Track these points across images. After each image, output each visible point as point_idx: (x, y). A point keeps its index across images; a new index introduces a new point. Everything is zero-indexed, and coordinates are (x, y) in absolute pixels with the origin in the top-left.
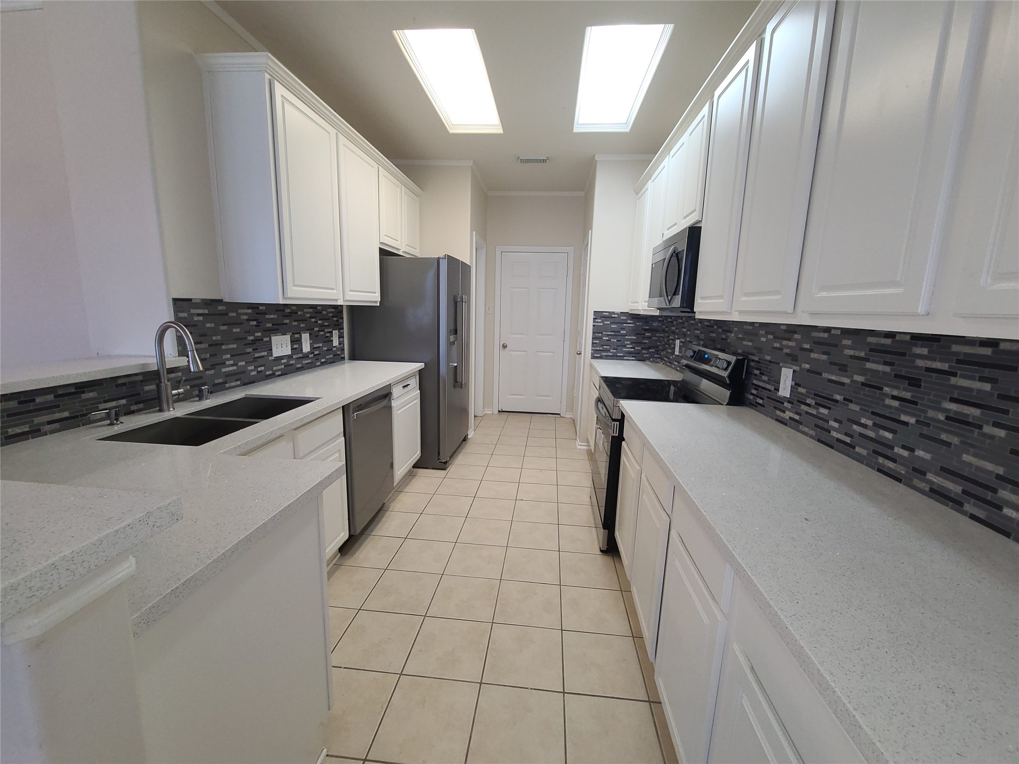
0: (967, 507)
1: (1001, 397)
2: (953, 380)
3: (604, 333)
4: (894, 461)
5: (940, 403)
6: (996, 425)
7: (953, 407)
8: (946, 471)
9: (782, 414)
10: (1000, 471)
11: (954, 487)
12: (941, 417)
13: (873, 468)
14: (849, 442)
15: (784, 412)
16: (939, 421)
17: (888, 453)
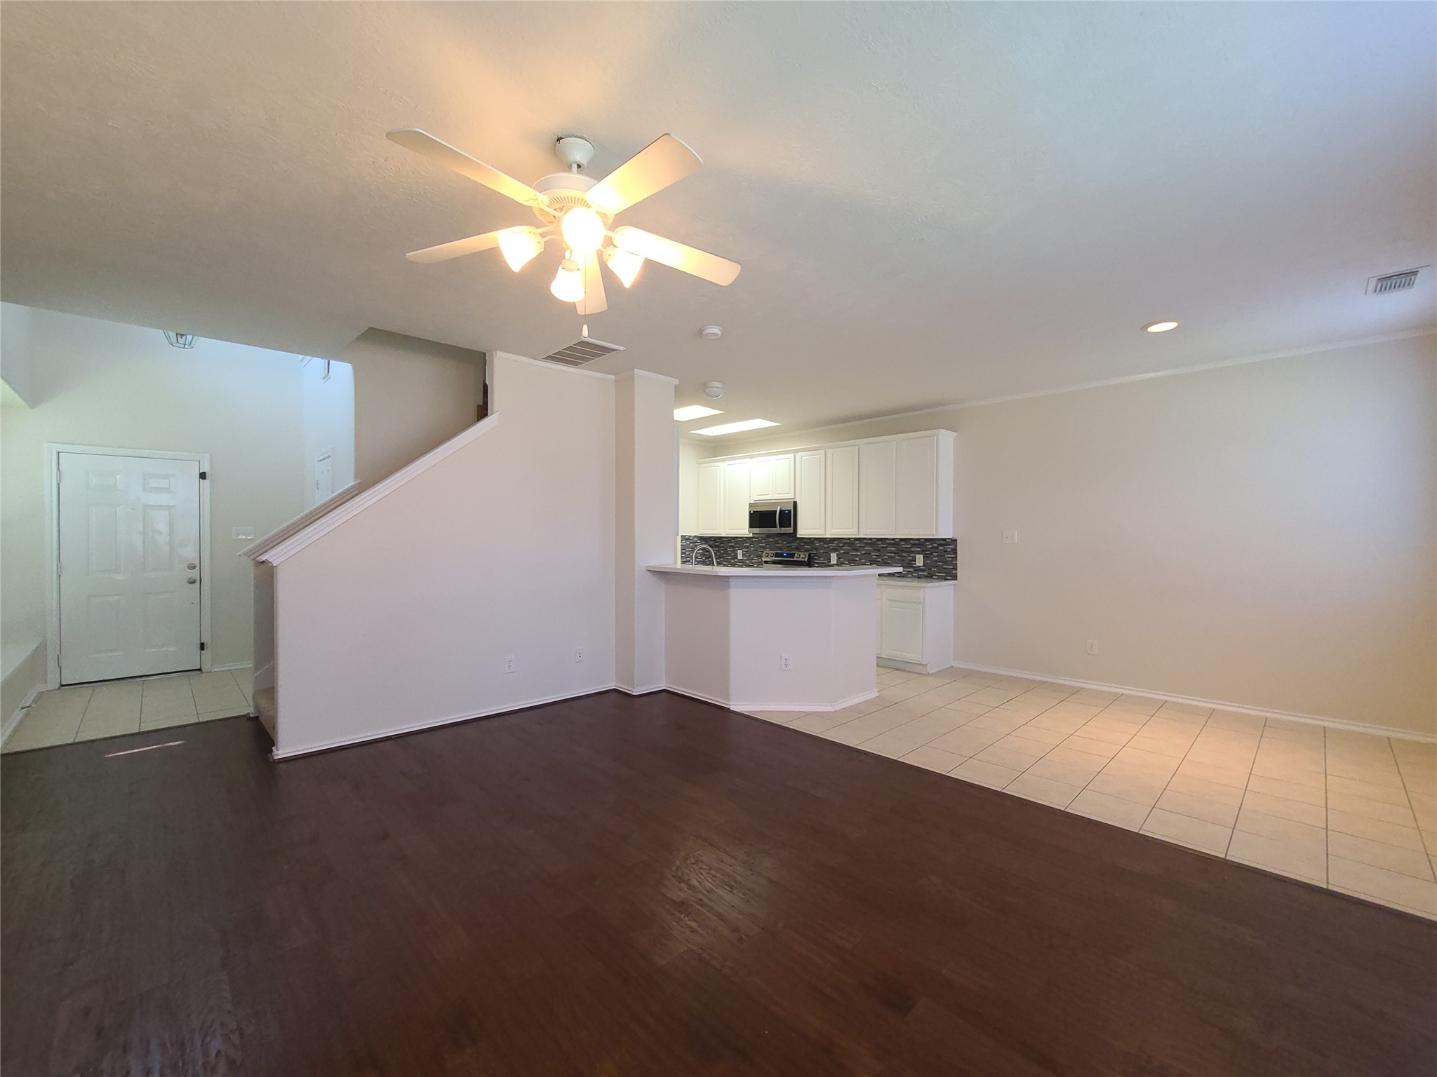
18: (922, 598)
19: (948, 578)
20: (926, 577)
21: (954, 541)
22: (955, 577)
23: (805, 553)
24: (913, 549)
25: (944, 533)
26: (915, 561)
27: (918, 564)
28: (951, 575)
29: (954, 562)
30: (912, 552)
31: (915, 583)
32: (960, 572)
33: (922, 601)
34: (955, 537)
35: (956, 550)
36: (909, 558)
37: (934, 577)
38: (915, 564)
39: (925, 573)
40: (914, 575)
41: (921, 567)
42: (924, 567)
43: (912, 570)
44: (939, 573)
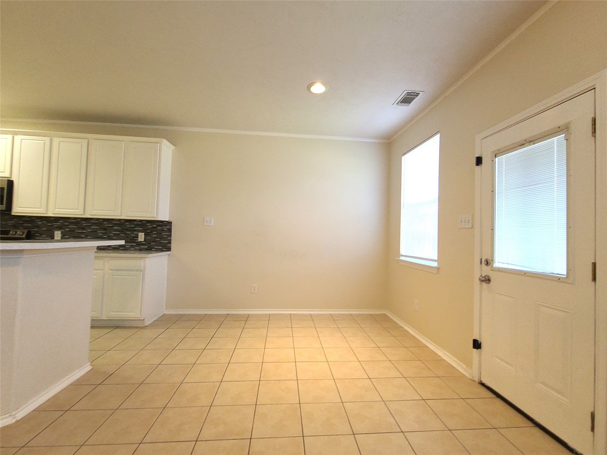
18: (142, 266)
19: (163, 250)
20: (146, 249)
21: (169, 223)
22: (169, 249)
23: (23, 230)
24: (135, 229)
25: (163, 217)
26: (138, 238)
27: (140, 240)
28: (167, 247)
29: (169, 238)
30: (135, 231)
31: (137, 255)
32: (173, 245)
33: (142, 269)
34: (171, 220)
35: (171, 229)
36: (132, 235)
37: (153, 249)
38: (138, 240)
39: (145, 247)
40: (136, 248)
41: (142, 242)
42: (144, 242)
43: (134, 244)
44: (156, 246)
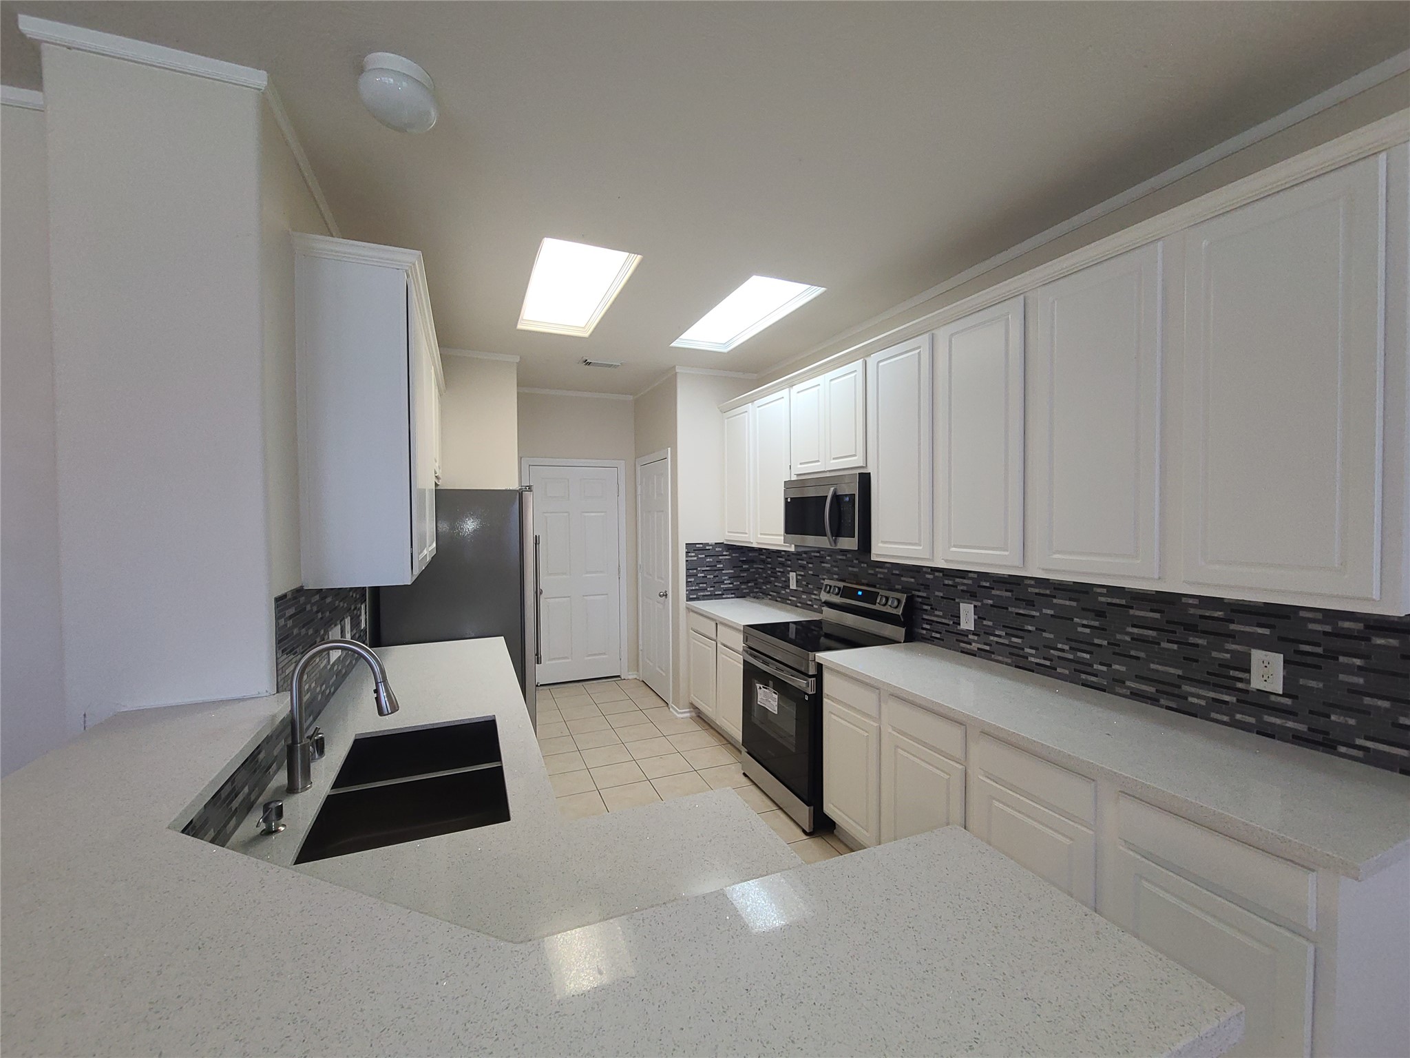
0: (1162, 702)
1: (1167, 622)
2: (1132, 612)
3: (699, 569)
4: (1096, 676)
5: (1125, 629)
6: (1169, 641)
7: (1136, 630)
8: (1140, 678)
9: (968, 646)
10: (1180, 672)
11: (1150, 689)
12: (1128, 638)
13: (1078, 684)
14: (1049, 664)
15: (971, 644)
16: (1126, 641)
17: (1089, 669)
20: (1297, 739)
23: (897, 596)
24: (1232, 627)
26: (1248, 671)
27: (1257, 683)
30: (1232, 636)
36: (1214, 654)
37: (1343, 749)
38: (1248, 682)
39: (1290, 724)
40: (1238, 716)
41: (1273, 698)
42: (1288, 701)
43: (1226, 698)
44: (1367, 738)
